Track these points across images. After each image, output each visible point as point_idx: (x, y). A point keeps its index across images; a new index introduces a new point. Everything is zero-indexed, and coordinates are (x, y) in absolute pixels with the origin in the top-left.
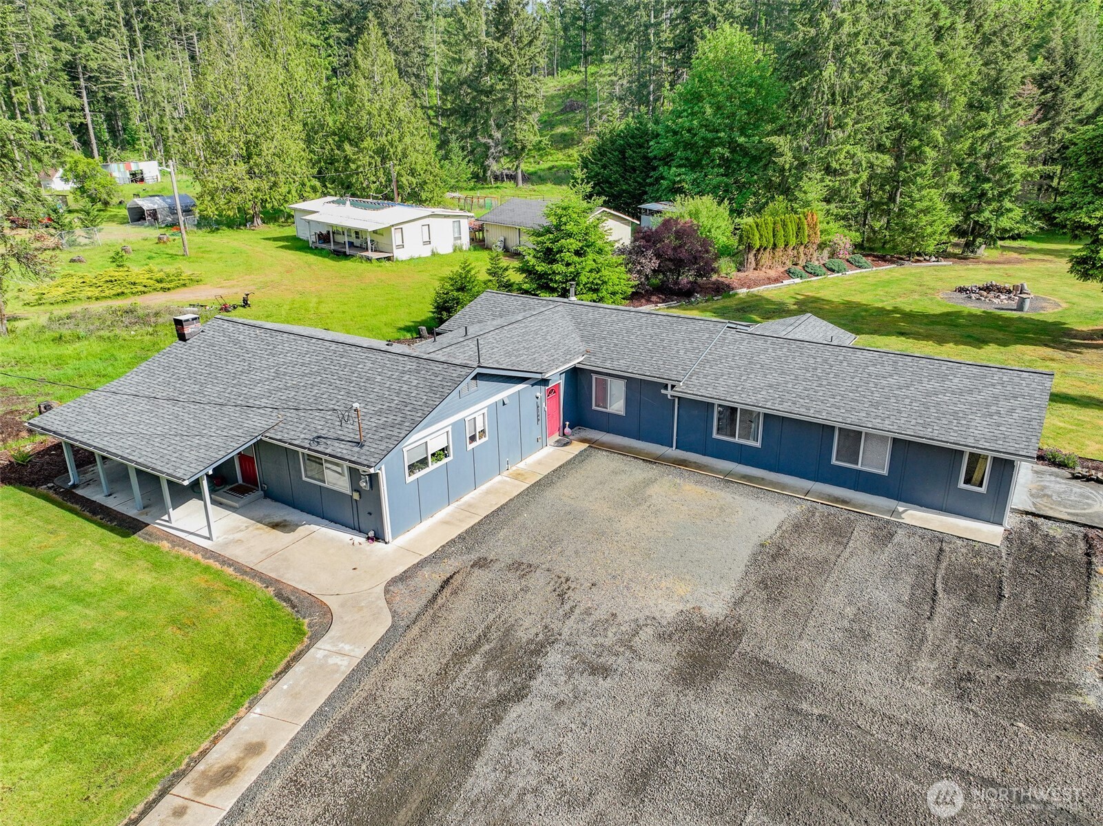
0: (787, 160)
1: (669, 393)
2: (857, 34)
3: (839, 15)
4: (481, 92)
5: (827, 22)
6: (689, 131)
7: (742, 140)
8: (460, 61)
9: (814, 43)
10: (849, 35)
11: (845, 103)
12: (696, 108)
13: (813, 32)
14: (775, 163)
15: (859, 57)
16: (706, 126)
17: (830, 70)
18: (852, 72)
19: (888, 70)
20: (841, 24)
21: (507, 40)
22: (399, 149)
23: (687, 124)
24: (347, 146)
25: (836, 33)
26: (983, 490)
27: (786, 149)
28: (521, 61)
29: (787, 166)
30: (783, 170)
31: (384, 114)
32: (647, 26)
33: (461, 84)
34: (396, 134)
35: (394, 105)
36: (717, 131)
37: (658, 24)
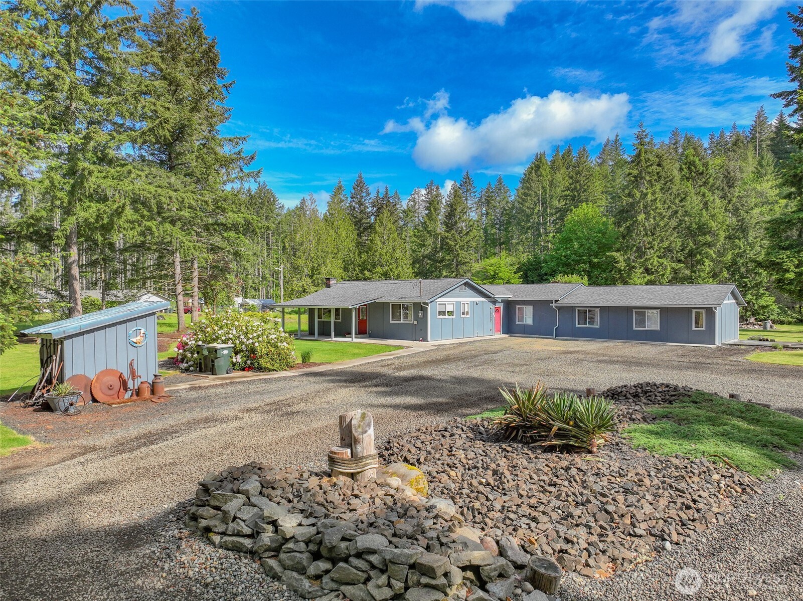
0: (622, 265)
1: (554, 305)
2: (656, 200)
3: (645, 191)
4: (437, 261)
5: (638, 195)
6: (565, 257)
7: (595, 260)
8: (424, 245)
9: (632, 205)
10: (651, 201)
11: (653, 234)
12: (569, 246)
13: (631, 200)
14: (616, 267)
15: (658, 211)
16: (575, 253)
17: (641, 217)
18: (654, 218)
19: (677, 220)
20: (646, 195)
21: (453, 232)
22: (396, 273)
23: (564, 254)
24: (366, 272)
25: (643, 199)
26: (704, 329)
27: (621, 259)
28: (462, 244)
29: (622, 268)
30: (620, 271)
31: (388, 254)
32: (539, 224)
33: (424, 258)
34: (395, 265)
35: (394, 250)
36: (581, 256)
37: (546, 223)
